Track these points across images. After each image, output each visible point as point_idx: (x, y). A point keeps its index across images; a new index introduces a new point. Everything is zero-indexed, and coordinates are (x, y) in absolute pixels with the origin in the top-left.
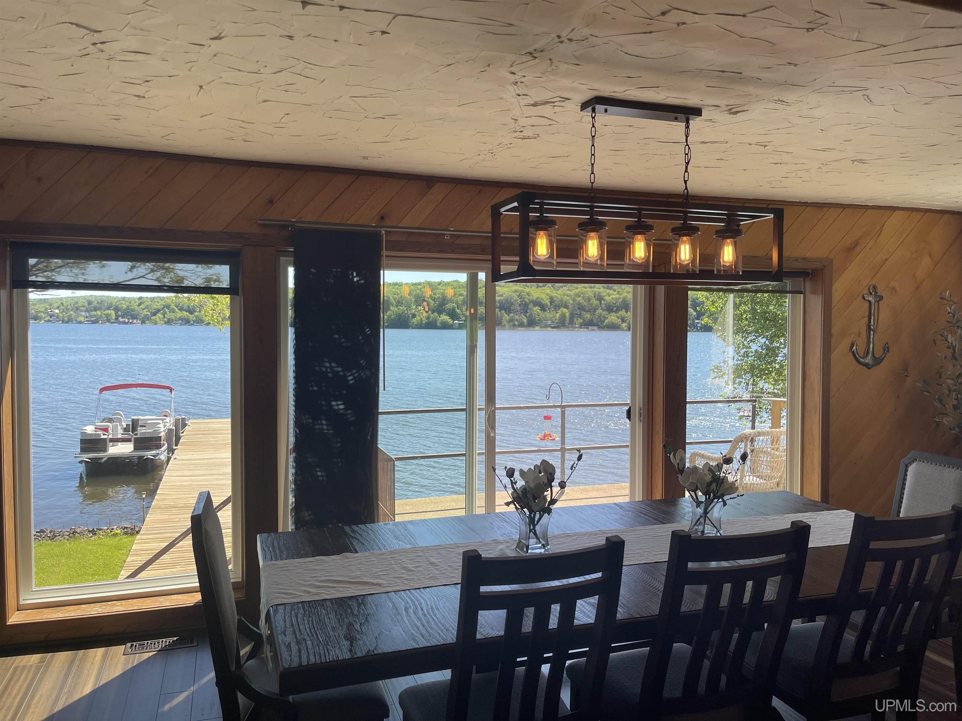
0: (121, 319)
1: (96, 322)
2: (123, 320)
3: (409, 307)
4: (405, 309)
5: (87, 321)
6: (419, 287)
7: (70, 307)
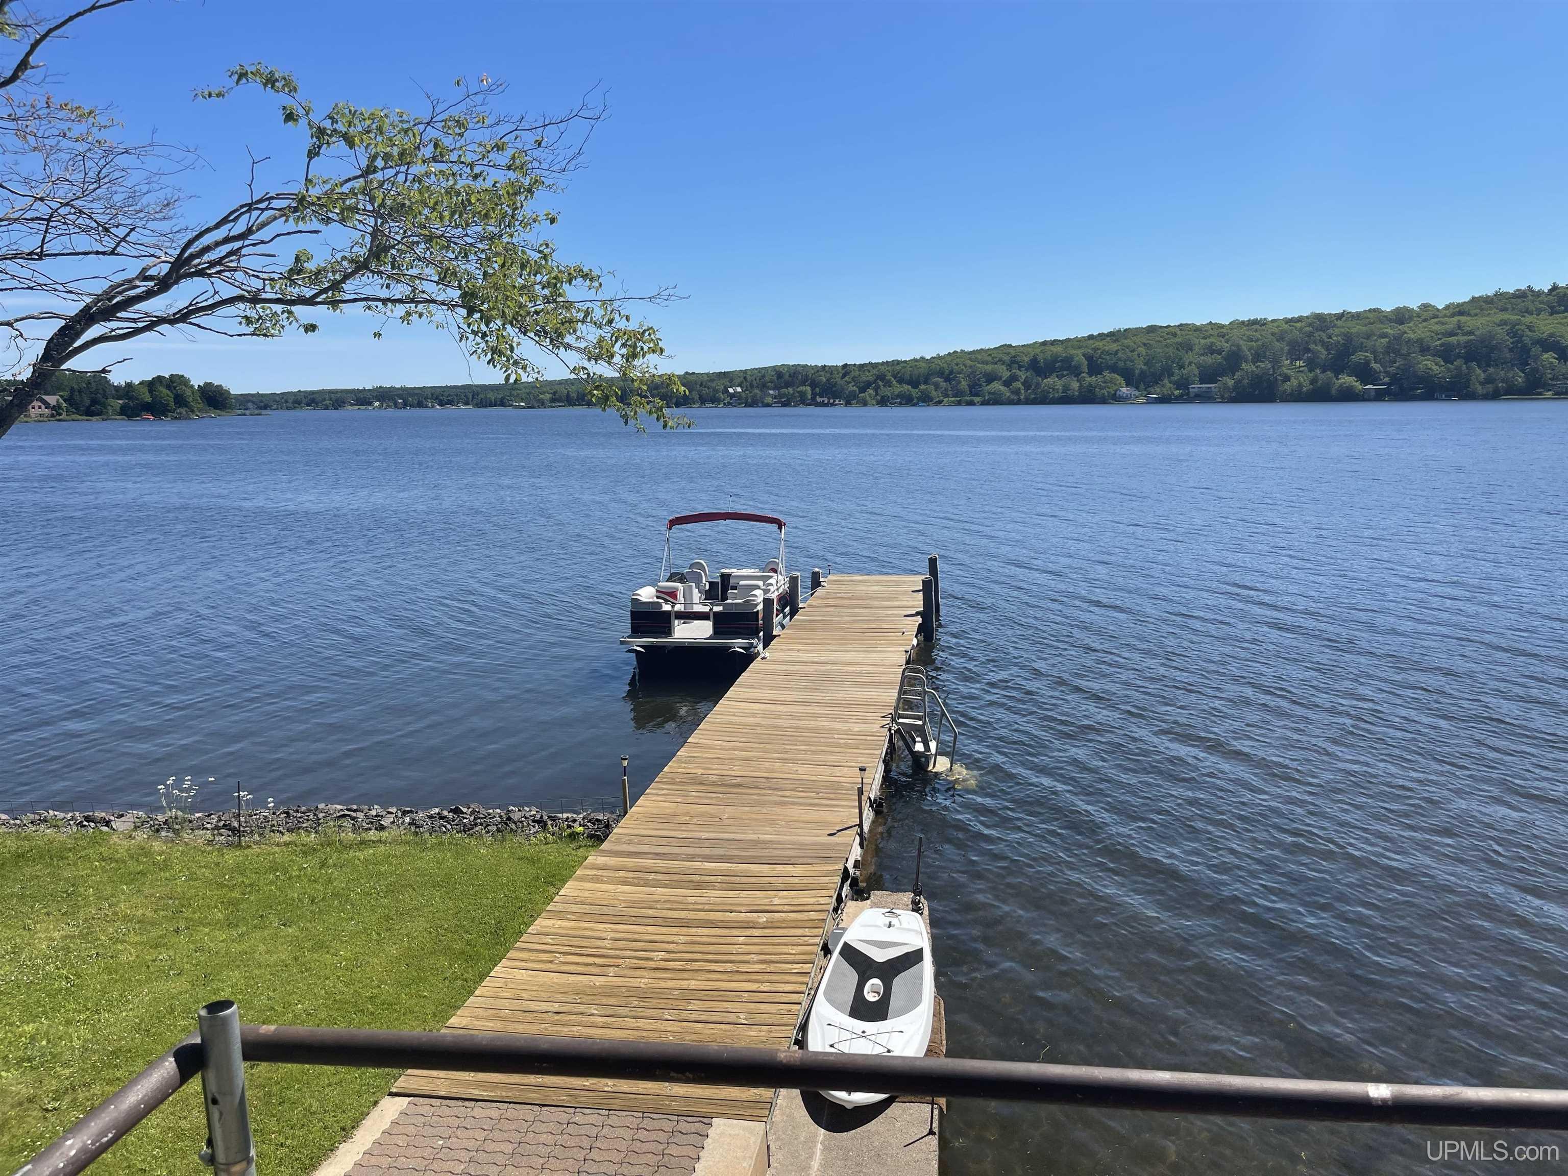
0: (819, 399)
1: (786, 404)
2: (822, 400)
3: (1276, 362)
4: (1269, 366)
5: (775, 403)
6: (1298, 325)
7: (755, 383)
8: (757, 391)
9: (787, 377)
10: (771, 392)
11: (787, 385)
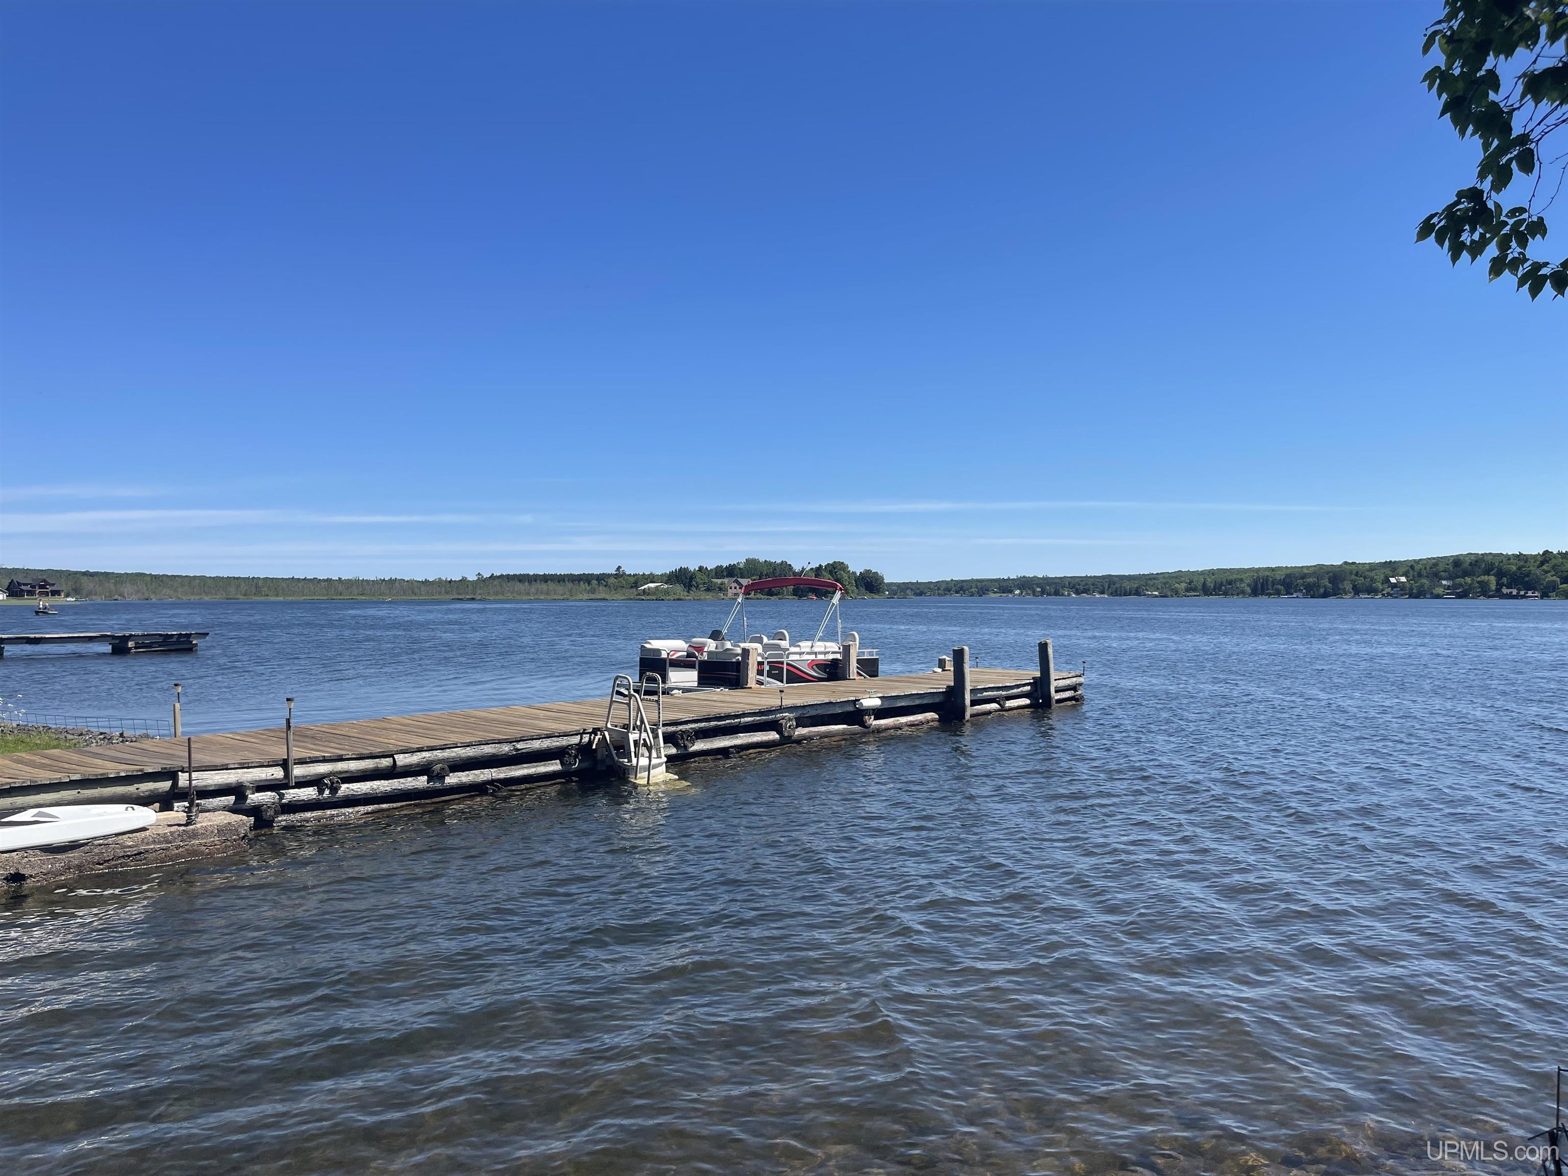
0: (1506, 591)
1: (1463, 595)
2: (1509, 591)
5: (1448, 594)
7: (1424, 573)
8: (1425, 581)
9: (1466, 565)
10: (1444, 582)
11: (1466, 574)
